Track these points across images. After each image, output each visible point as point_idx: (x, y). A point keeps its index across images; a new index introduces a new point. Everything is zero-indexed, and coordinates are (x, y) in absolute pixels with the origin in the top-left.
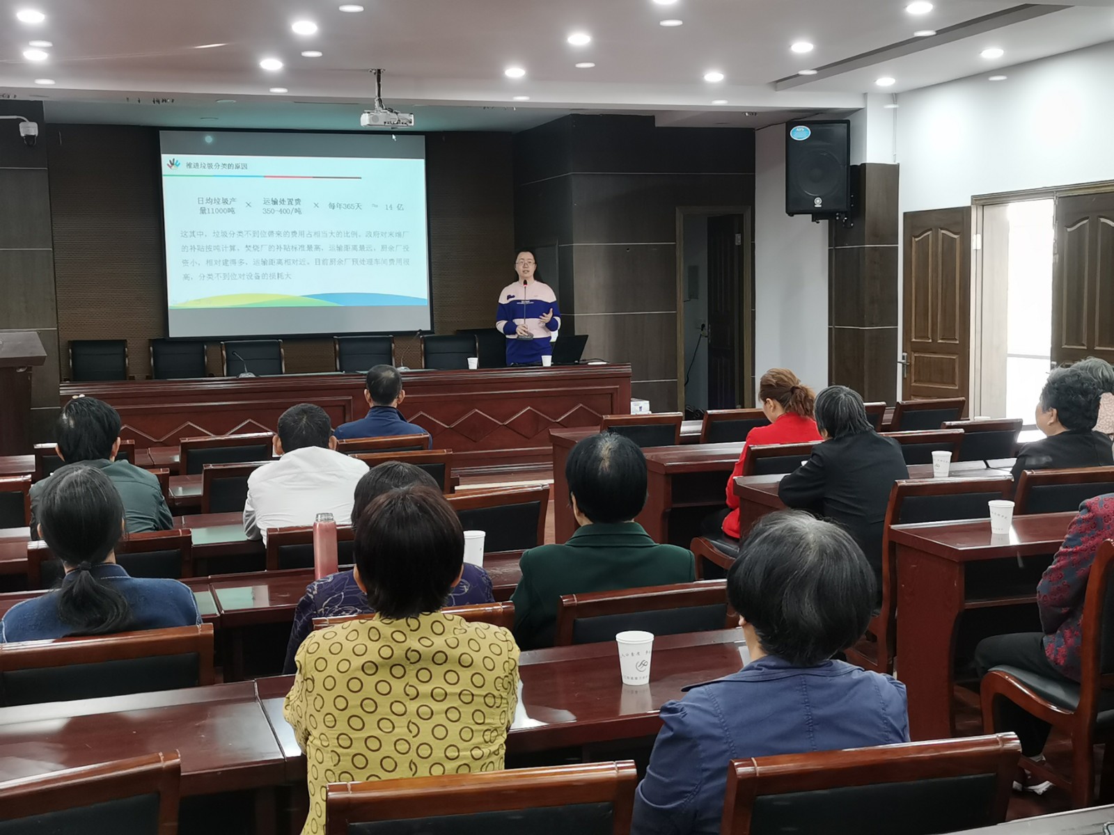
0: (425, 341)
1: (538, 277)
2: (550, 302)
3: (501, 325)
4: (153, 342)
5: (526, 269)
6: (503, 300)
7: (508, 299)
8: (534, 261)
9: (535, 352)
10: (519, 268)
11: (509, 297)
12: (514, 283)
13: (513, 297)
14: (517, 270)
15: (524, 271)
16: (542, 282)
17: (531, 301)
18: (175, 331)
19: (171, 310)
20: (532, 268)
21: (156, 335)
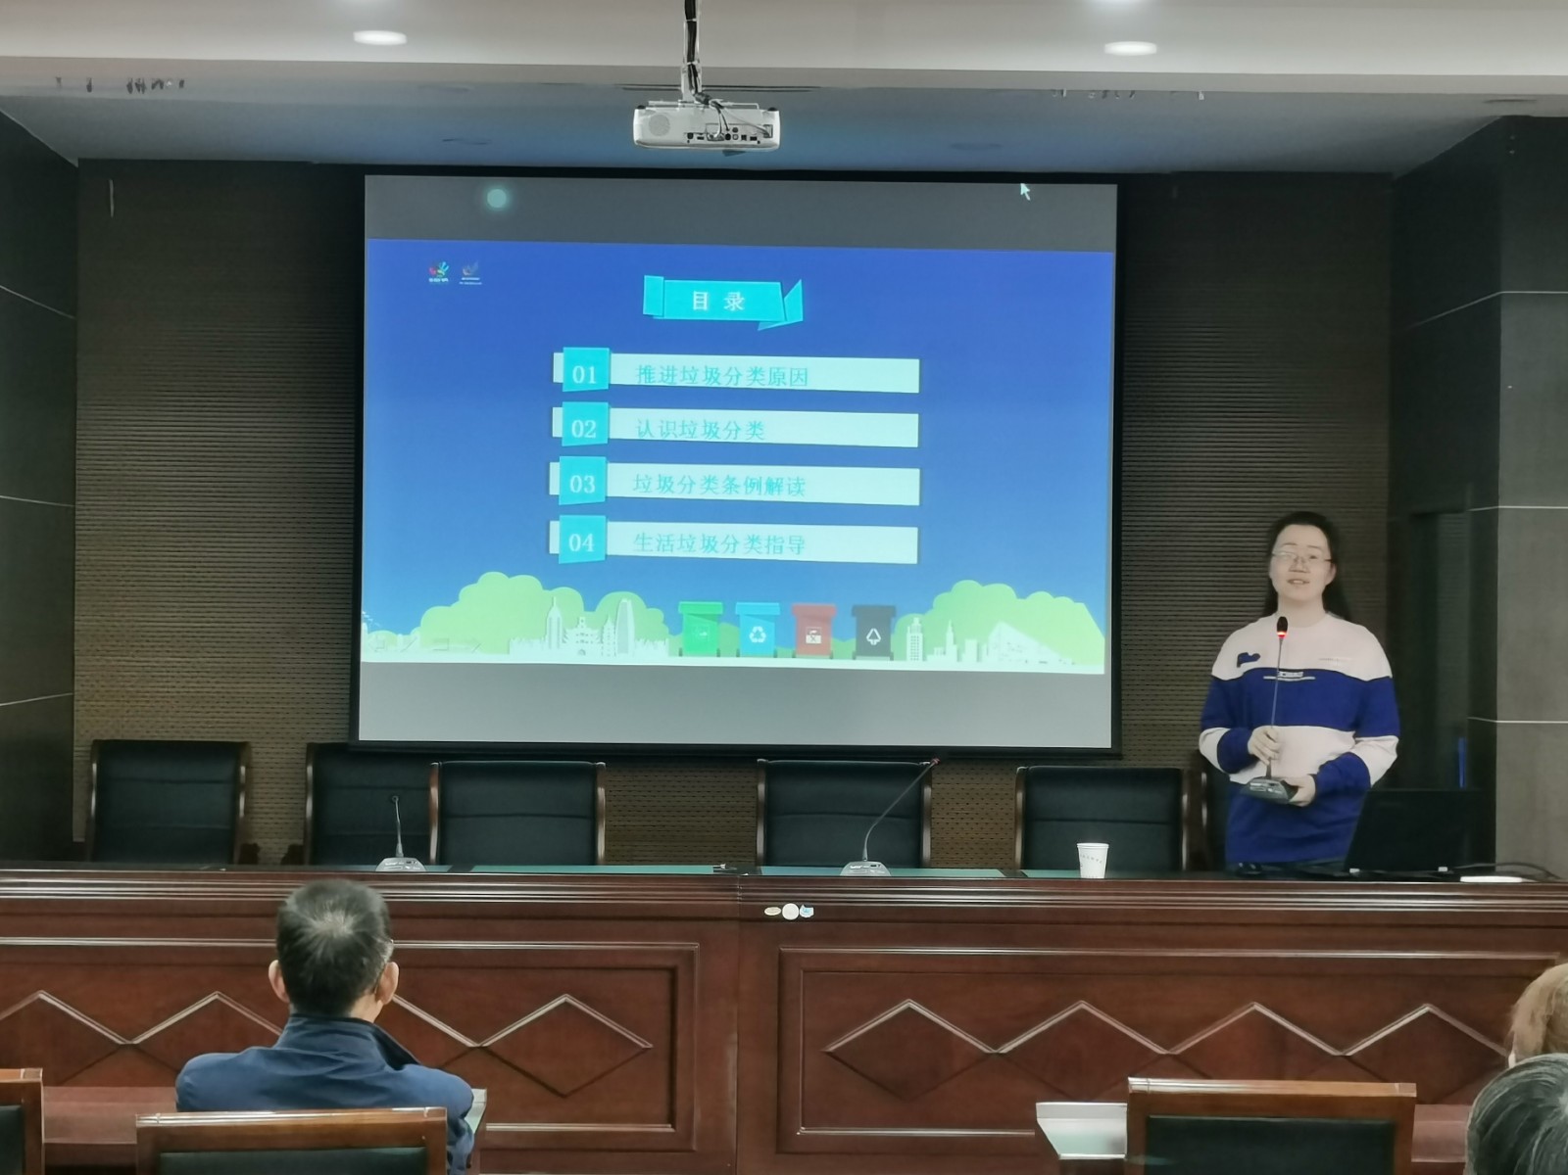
0: (1028, 782)
1: (1335, 601)
2: (1366, 677)
3: (1210, 743)
4: (319, 753)
5: (1298, 575)
6: (1226, 668)
7: (1239, 664)
8: (1327, 555)
9: (1315, 831)
10: (1280, 571)
11: (1243, 658)
12: (1262, 620)
13: (1256, 657)
14: (1272, 575)
15: (1291, 581)
16: (1348, 617)
17: (1307, 672)
18: (373, 728)
19: (364, 663)
20: (1320, 574)
21: (327, 733)
